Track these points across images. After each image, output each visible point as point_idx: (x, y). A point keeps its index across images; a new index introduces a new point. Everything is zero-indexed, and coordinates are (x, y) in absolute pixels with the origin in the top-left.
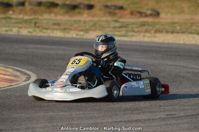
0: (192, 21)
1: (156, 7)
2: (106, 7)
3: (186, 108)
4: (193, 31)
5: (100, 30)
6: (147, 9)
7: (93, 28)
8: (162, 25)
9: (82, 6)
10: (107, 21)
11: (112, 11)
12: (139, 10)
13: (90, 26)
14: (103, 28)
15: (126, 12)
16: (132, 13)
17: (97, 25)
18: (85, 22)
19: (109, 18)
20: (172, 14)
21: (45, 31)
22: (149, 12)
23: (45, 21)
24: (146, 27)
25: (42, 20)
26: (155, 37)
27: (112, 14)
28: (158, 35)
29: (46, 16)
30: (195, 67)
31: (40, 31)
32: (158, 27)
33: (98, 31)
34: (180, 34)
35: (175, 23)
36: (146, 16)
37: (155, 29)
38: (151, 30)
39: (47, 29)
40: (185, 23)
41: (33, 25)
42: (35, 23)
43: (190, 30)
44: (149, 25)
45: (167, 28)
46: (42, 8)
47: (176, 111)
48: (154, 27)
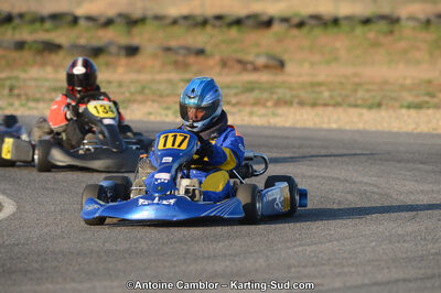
0: (357, 80)
1: (278, 50)
2: (168, 49)
3: (346, 270)
4: (359, 102)
5: (153, 101)
6: (258, 55)
7: (139, 97)
8: (291, 89)
9: (113, 49)
10: (170, 82)
11: (180, 58)
12: (240, 56)
13: (132, 94)
14: (161, 96)
15: (211, 62)
16: (224, 64)
17: (147, 91)
18: (120, 85)
19: (174, 76)
20: (312, 64)
21: (31, 104)
22: (261, 61)
23: (32, 83)
24: (256, 94)
25: (25, 80)
26: (275, 115)
27: (181, 66)
28: (282, 110)
29: (34, 72)
30: (365, 180)
31: (23, 105)
32: (281, 92)
33: (149, 103)
34: (330, 109)
35: (320, 84)
36: (256, 69)
37: (275, 97)
38: (267, 100)
39: (37, 100)
40: (341, 83)
41: (6, 92)
42: (11, 89)
43: (352, 100)
44: (262, 90)
45: (303, 94)
46: (26, 55)
47: (323, 277)
48: (272, 93)
